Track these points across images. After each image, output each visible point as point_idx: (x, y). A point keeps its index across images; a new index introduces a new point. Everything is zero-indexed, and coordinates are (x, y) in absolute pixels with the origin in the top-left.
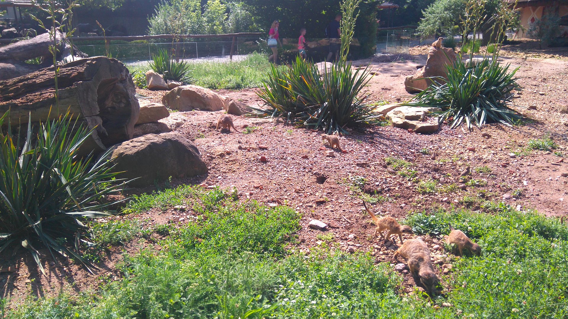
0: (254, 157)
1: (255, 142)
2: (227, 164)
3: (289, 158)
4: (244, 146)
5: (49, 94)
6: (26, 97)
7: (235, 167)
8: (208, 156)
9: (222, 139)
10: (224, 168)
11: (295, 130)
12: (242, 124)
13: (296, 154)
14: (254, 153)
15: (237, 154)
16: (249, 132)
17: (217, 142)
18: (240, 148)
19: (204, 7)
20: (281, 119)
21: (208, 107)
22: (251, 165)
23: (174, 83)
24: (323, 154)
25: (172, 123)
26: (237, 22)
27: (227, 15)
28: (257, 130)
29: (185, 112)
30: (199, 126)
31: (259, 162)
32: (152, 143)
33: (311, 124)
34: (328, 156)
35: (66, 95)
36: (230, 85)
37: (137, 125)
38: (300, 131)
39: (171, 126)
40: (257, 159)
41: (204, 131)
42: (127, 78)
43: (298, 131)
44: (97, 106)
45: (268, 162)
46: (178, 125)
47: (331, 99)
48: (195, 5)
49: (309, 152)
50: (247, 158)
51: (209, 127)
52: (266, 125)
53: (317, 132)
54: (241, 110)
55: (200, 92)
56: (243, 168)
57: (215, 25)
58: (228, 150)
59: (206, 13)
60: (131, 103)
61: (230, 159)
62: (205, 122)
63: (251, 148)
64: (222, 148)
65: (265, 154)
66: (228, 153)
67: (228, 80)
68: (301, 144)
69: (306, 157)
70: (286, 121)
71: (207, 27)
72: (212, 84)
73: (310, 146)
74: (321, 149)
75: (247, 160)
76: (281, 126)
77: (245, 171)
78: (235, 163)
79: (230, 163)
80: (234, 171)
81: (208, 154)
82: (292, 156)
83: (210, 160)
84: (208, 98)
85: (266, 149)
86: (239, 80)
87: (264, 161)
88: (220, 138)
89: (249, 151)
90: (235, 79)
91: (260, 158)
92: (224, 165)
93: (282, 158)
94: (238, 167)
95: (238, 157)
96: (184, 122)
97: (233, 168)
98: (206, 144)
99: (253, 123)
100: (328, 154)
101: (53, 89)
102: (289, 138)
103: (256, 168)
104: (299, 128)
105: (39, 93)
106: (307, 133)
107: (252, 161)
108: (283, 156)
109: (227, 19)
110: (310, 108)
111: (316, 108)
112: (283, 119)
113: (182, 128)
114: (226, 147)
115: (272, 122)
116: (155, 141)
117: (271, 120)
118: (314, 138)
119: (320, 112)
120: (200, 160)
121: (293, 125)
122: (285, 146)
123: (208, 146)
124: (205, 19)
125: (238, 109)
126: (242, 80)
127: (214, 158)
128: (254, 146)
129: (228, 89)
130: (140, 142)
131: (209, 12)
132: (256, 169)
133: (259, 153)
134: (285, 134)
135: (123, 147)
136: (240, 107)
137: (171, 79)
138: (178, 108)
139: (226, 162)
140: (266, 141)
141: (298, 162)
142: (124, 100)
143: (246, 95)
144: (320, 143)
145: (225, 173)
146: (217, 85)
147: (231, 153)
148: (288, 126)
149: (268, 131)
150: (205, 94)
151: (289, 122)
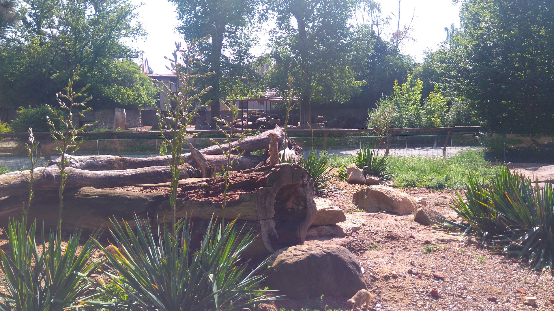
0: (424, 288)
1: (432, 266)
2: (390, 290)
3: (469, 297)
4: (415, 270)
5: (236, 195)
6: (220, 196)
7: (398, 297)
8: (371, 276)
9: (395, 256)
10: (386, 294)
11: (489, 256)
12: (425, 239)
13: (481, 292)
14: (426, 282)
15: (404, 280)
16: (429, 251)
17: (387, 258)
18: (410, 272)
19: (424, 101)
20: (474, 239)
21: (395, 211)
22: (418, 298)
23: (373, 178)
24: (520, 299)
25: (349, 227)
26: (458, 114)
27: (448, 108)
28: (439, 250)
29: (370, 213)
30: (375, 234)
31: (429, 296)
32: (312, 255)
33: (512, 252)
34: (526, 304)
35: (248, 198)
36: (431, 184)
37: (313, 226)
38: (496, 259)
39: (347, 231)
40: (427, 292)
41: (379, 242)
42: (308, 183)
43: (494, 259)
44: (273, 210)
45: (440, 297)
46: (355, 230)
47: (544, 225)
48: (415, 99)
49: (499, 293)
50: (415, 288)
51: (386, 237)
52: (453, 243)
53: (520, 263)
54: (431, 218)
55: (389, 194)
56: (407, 300)
57: (433, 117)
58: (395, 273)
59: (425, 106)
60: (308, 206)
61: (396, 285)
62: (385, 229)
63: (424, 274)
64: (390, 267)
65: (438, 287)
66: (395, 277)
67: (431, 178)
68: (491, 279)
69: (493, 300)
70: (480, 242)
71: (424, 119)
72: (411, 182)
73: (504, 283)
74: (518, 292)
75: (414, 290)
76: (472, 247)
77: (409, 304)
78: (399, 291)
79: (394, 289)
80: (396, 301)
81: (371, 274)
82: (474, 295)
83: (372, 281)
84: (396, 201)
85: (442, 279)
86: (442, 179)
87: (435, 295)
88: (392, 254)
89: (420, 278)
90: (438, 178)
91: (431, 290)
92: (387, 290)
93: (460, 296)
94: (402, 297)
95: (405, 284)
96: (362, 227)
97: (395, 297)
98: (375, 260)
99: (438, 239)
100: (526, 301)
101: (241, 191)
102: (477, 267)
103: (422, 303)
104: (496, 254)
105: (230, 193)
106: (506, 263)
107: (420, 292)
108: (462, 293)
109: (447, 111)
110: (514, 231)
111: (522, 233)
112: (477, 239)
113: (358, 233)
114: (395, 267)
115: (462, 241)
116: (315, 253)
117: (461, 238)
118: (513, 272)
119: (526, 238)
120: (360, 280)
121: (489, 249)
122: (468, 279)
123: (375, 263)
124: (424, 111)
125: (427, 217)
126: (446, 179)
127: (378, 279)
128: (428, 272)
129: (429, 188)
130: (302, 251)
131: (428, 105)
132: (423, 305)
133: (431, 284)
134: (474, 260)
135: (286, 254)
136: (430, 215)
137: (370, 174)
138: (365, 208)
139: (390, 287)
140: (445, 268)
141: (480, 305)
142: (302, 203)
143: (446, 198)
144: (519, 281)
145: (386, 300)
146: (417, 183)
147: (397, 277)
148: (482, 249)
149: (454, 252)
150: (394, 196)
151: (484, 243)
